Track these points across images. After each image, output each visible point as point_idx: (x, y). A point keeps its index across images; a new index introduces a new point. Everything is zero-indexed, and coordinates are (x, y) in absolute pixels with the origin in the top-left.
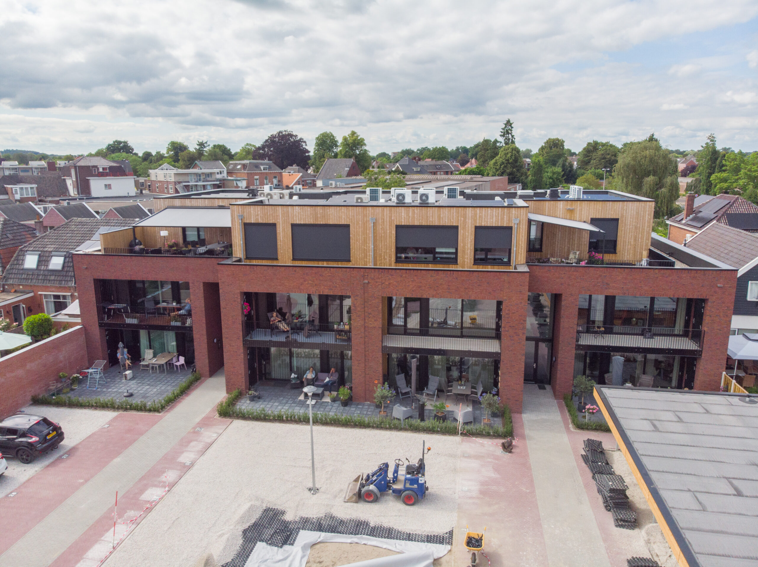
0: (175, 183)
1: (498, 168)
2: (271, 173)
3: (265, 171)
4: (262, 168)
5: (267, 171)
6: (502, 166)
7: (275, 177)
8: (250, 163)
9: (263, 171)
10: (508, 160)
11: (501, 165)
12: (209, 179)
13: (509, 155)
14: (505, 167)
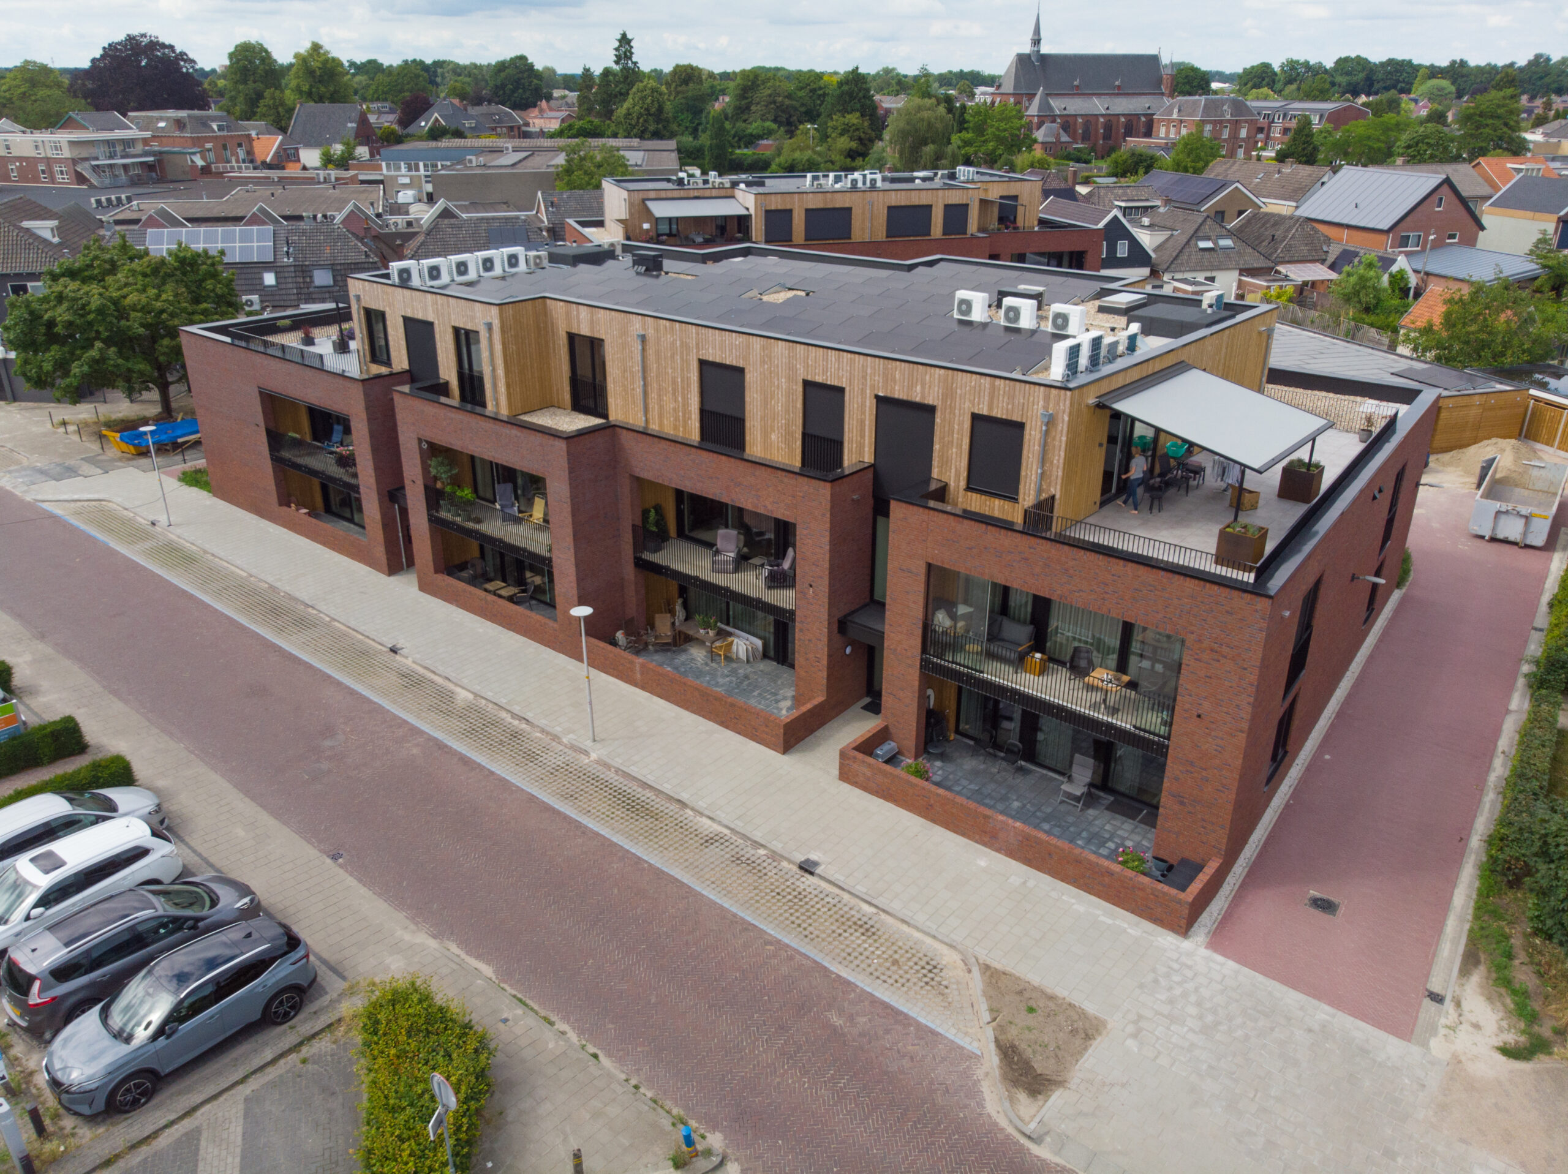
0: (74, 161)
1: (633, 122)
2: (231, 136)
3: (221, 133)
4: (215, 127)
5: (225, 133)
6: (641, 120)
7: (240, 145)
8: (189, 116)
9: (219, 133)
10: (647, 109)
11: (638, 118)
12: (131, 151)
13: (649, 100)
14: (645, 121)
